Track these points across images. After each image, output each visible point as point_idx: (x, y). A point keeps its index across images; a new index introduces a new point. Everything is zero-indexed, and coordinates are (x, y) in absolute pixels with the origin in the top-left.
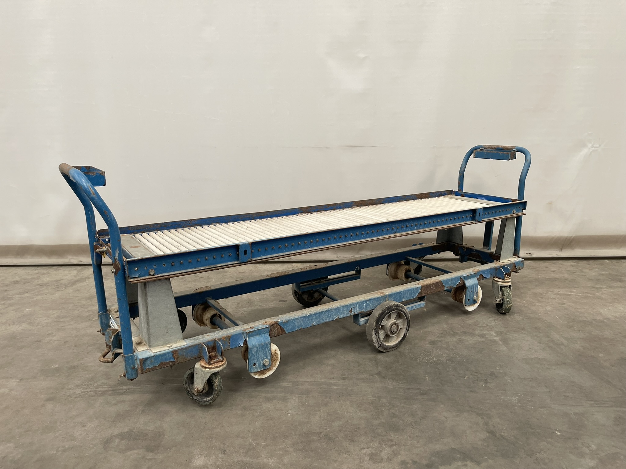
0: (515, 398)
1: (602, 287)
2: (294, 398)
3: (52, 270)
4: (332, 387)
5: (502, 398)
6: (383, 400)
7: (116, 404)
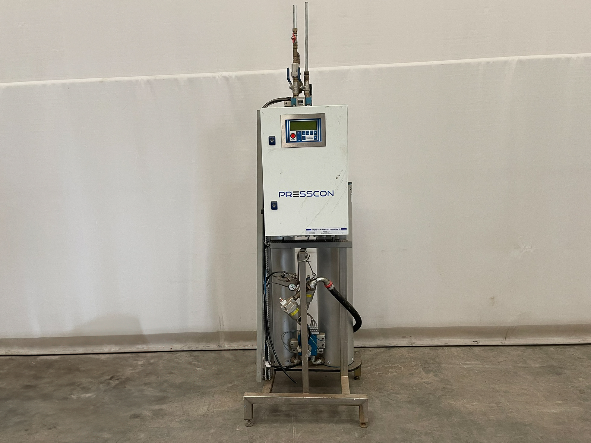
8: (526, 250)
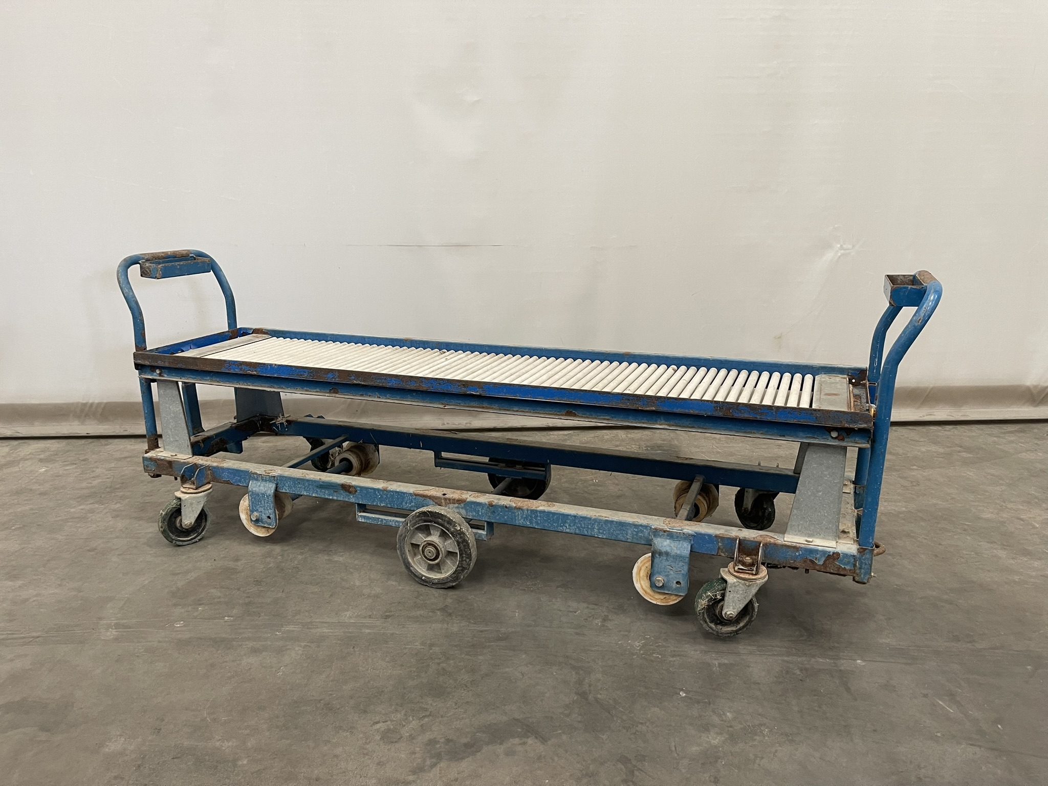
5: (620, 642)
6: (436, 649)
8: (842, 251)
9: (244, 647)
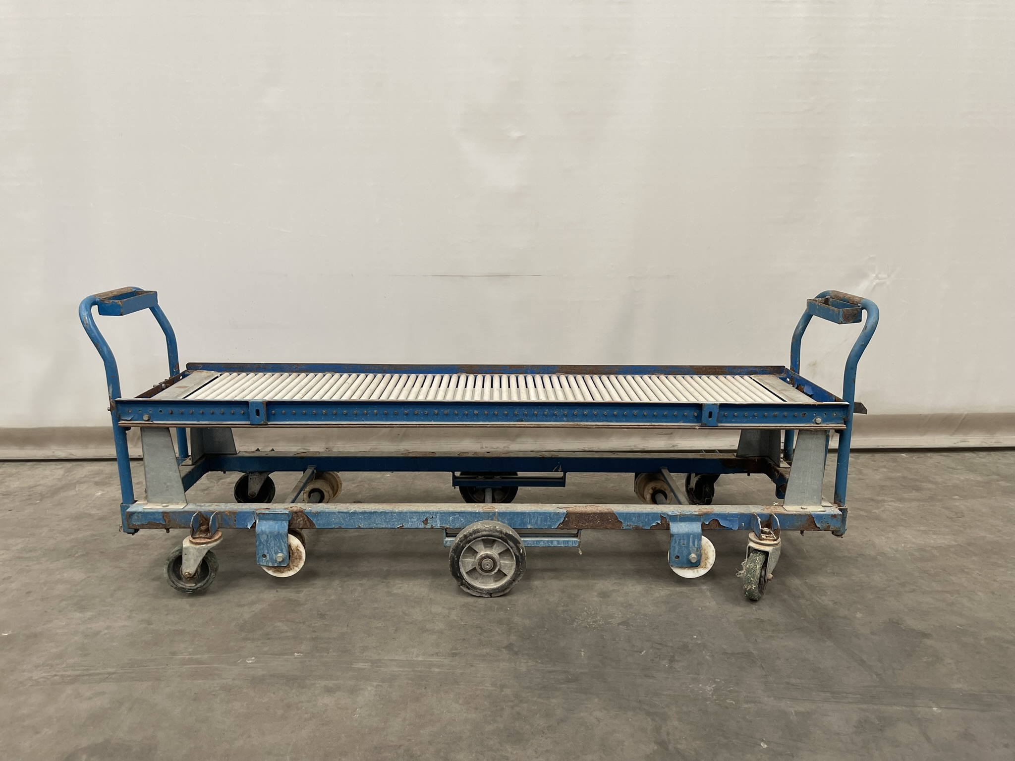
0: (710, 687)
1: (886, 499)
2: (369, 688)
3: (25, 468)
4: (432, 670)
5: (690, 686)
6: (508, 691)
7: (90, 698)
9: (318, 686)
